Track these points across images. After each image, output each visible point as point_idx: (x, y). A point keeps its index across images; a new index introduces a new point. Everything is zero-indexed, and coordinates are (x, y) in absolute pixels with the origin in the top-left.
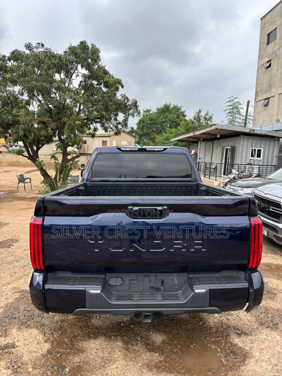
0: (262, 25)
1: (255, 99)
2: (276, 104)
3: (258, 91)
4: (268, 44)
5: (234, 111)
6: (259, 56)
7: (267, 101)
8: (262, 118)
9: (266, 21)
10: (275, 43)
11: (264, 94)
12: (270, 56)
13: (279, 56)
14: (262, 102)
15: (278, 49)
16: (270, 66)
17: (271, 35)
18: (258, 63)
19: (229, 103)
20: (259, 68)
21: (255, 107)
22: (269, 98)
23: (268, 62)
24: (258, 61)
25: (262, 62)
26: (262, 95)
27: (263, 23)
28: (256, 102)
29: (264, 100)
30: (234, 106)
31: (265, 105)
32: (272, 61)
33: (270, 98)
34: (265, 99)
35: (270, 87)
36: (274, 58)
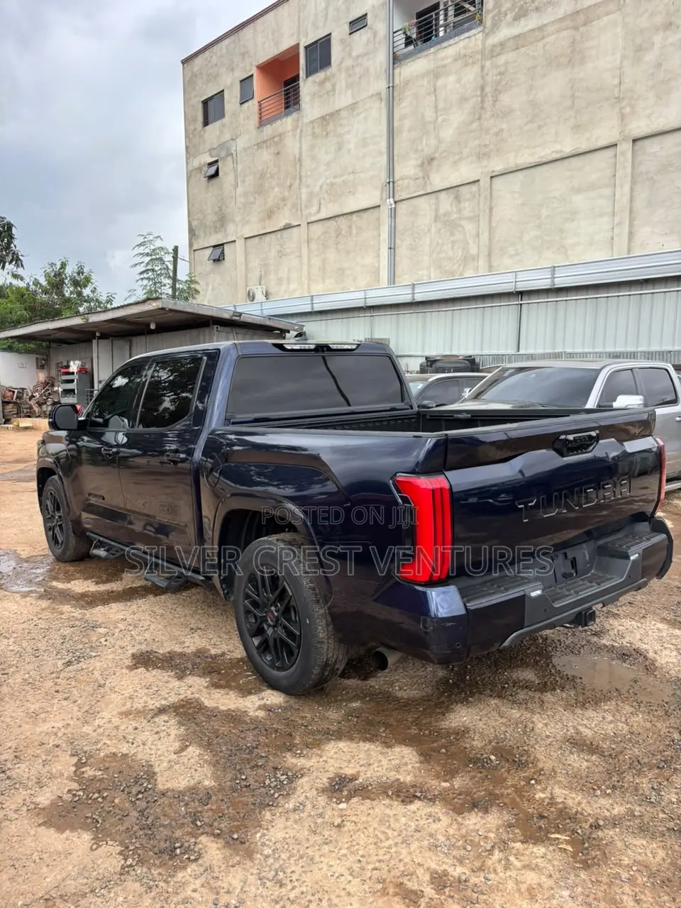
0: (187, 79)
1: (191, 245)
2: (240, 258)
3: (194, 227)
4: (206, 123)
5: (157, 268)
6: (187, 148)
7: (219, 251)
8: (210, 287)
9: (196, 69)
10: (224, 126)
11: (210, 234)
12: (214, 152)
13: (235, 156)
14: (209, 252)
15: (232, 139)
16: (216, 174)
17: (211, 104)
18: (187, 163)
19: (142, 248)
20: (191, 176)
21: (192, 263)
22: (223, 244)
23: (210, 164)
24: (187, 159)
25: (196, 163)
26: (205, 236)
27: (189, 75)
28: (193, 251)
29: (212, 249)
30: (154, 257)
31: (214, 260)
32: (220, 164)
33: (225, 246)
34: (214, 246)
35: (222, 221)
36: (224, 159)
